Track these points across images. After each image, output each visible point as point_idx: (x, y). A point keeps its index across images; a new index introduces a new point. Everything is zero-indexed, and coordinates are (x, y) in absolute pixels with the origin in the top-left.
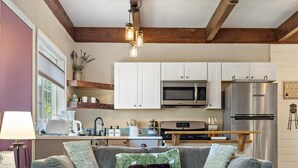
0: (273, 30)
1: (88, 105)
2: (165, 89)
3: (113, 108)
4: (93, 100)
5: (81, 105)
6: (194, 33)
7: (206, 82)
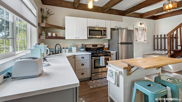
0: (123, 11)
1: (52, 37)
2: (89, 30)
3: (65, 39)
4: (54, 35)
5: (47, 37)
6: (98, 8)
7: (106, 28)
